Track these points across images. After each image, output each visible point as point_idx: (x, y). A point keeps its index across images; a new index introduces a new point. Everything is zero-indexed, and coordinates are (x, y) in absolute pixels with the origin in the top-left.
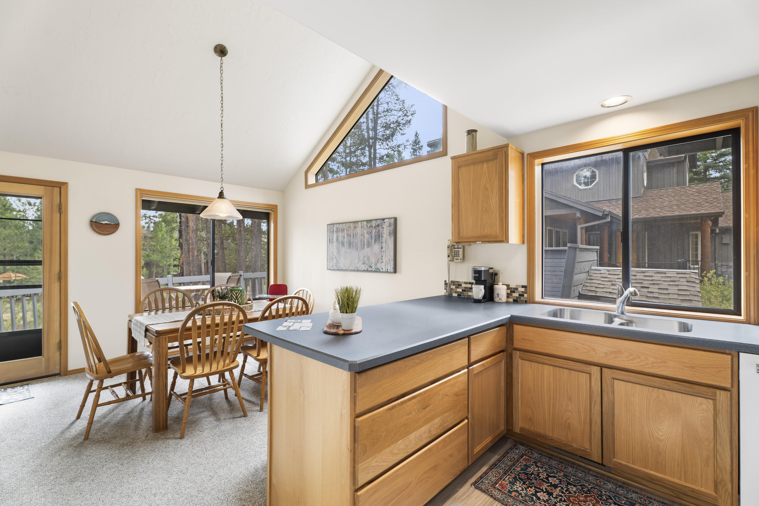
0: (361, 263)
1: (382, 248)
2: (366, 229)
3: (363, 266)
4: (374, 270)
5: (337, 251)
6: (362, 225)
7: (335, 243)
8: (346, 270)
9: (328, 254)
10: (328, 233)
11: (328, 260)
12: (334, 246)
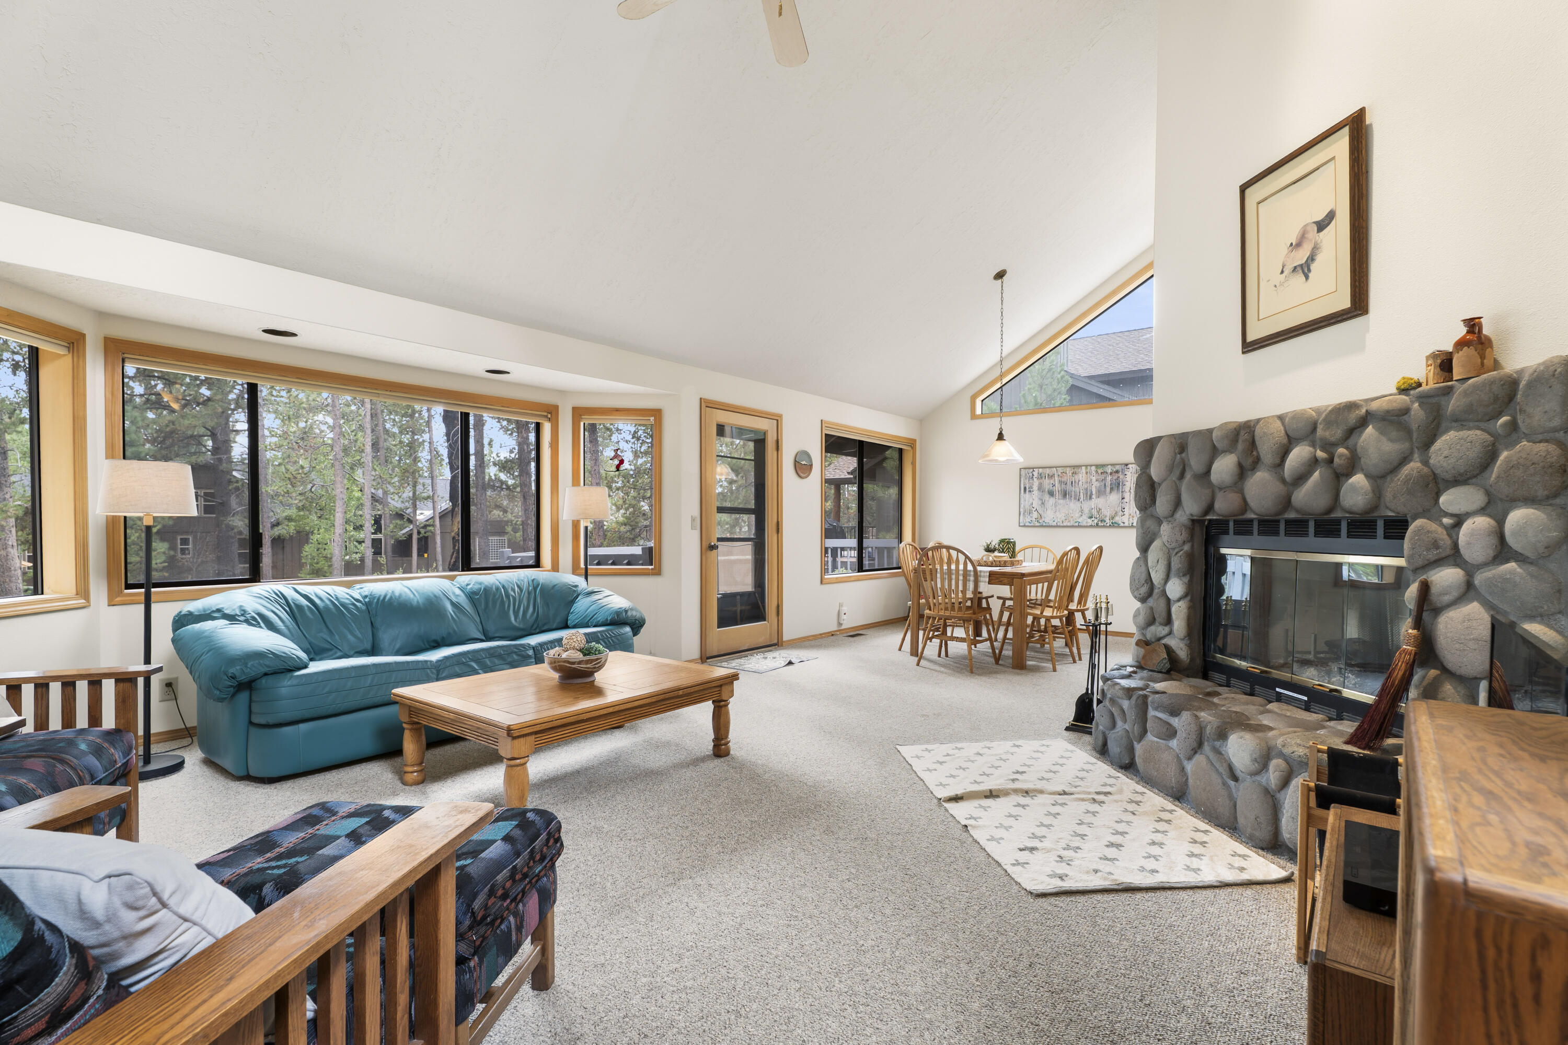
0: (1085, 517)
1: (1123, 498)
2: (1095, 475)
3: (1090, 521)
4: (1108, 525)
5: (1040, 502)
6: (1088, 470)
7: (1036, 492)
8: (1057, 526)
9: (1022, 506)
10: (1022, 479)
11: (1022, 513)
12: (1034, 497)
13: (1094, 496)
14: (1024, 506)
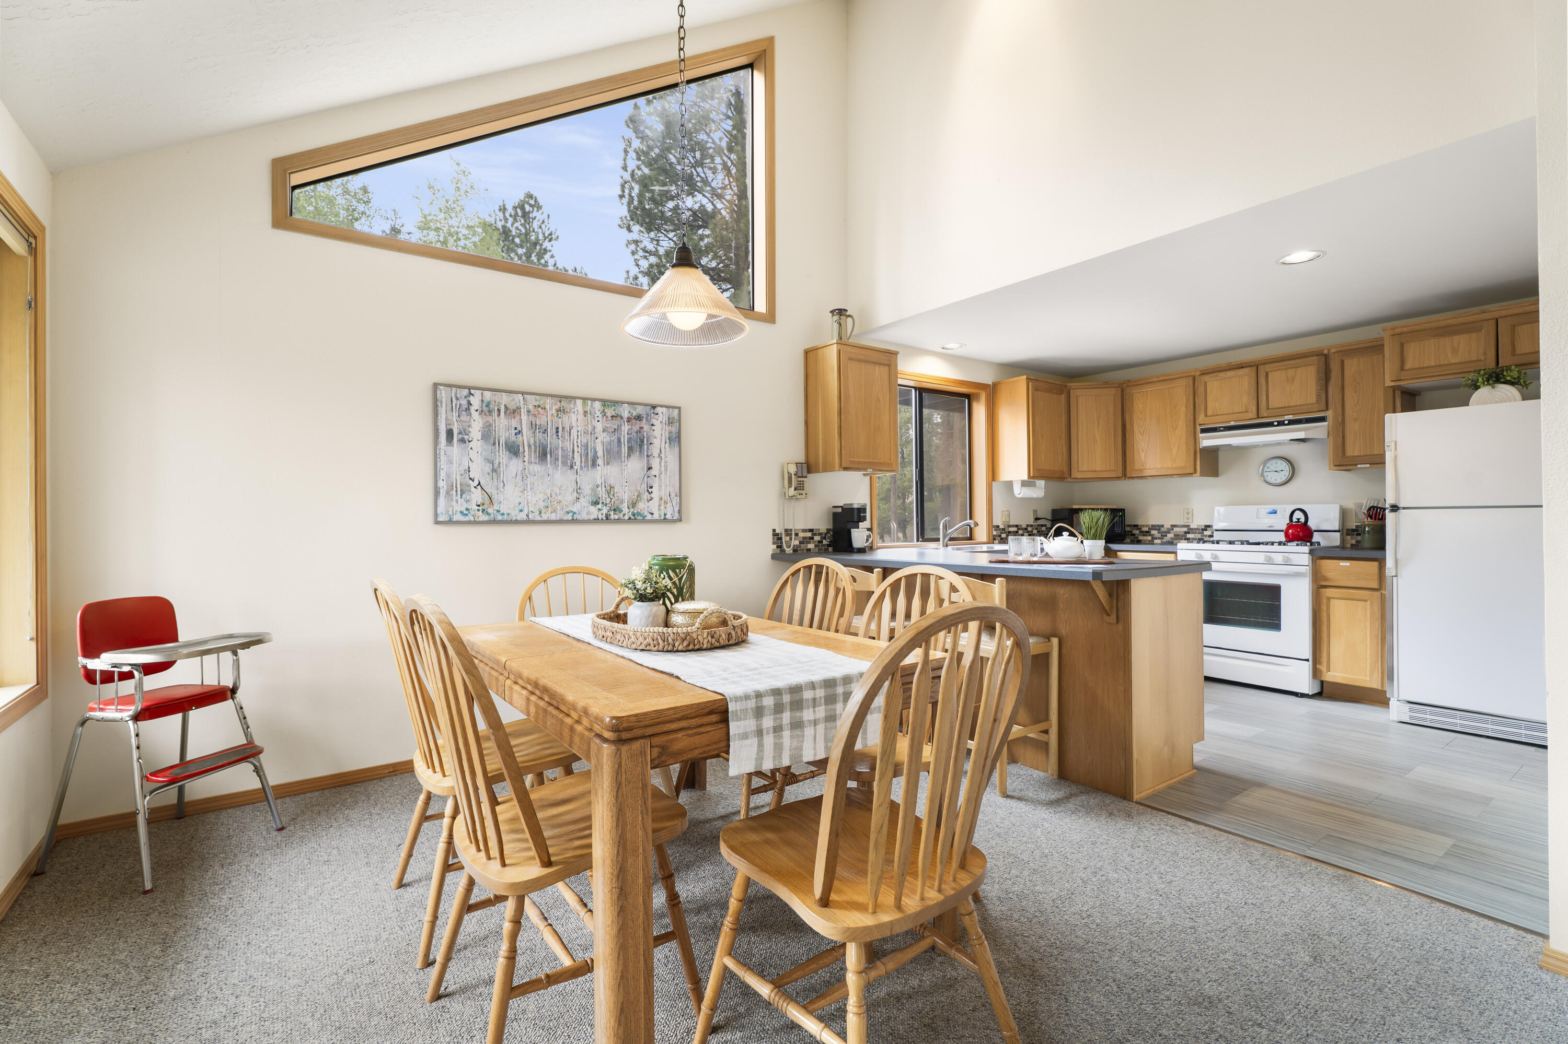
0: (584, 502)
1: (650, 469)
2: (600, 419)
3: (593, 509)
4: (626, 517)
5: (488, 468)
6: (588, 408)
7: (477, 444)
8: (528, 522)
9: (443, 475)
10: (442, 411)
11: (443, 492)
12: (473, 454)
13: (600, 461)
14: (448, 476)
